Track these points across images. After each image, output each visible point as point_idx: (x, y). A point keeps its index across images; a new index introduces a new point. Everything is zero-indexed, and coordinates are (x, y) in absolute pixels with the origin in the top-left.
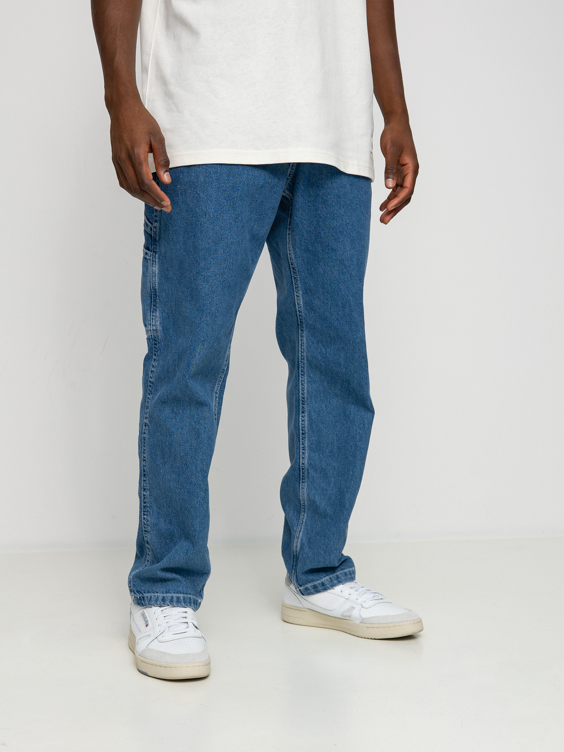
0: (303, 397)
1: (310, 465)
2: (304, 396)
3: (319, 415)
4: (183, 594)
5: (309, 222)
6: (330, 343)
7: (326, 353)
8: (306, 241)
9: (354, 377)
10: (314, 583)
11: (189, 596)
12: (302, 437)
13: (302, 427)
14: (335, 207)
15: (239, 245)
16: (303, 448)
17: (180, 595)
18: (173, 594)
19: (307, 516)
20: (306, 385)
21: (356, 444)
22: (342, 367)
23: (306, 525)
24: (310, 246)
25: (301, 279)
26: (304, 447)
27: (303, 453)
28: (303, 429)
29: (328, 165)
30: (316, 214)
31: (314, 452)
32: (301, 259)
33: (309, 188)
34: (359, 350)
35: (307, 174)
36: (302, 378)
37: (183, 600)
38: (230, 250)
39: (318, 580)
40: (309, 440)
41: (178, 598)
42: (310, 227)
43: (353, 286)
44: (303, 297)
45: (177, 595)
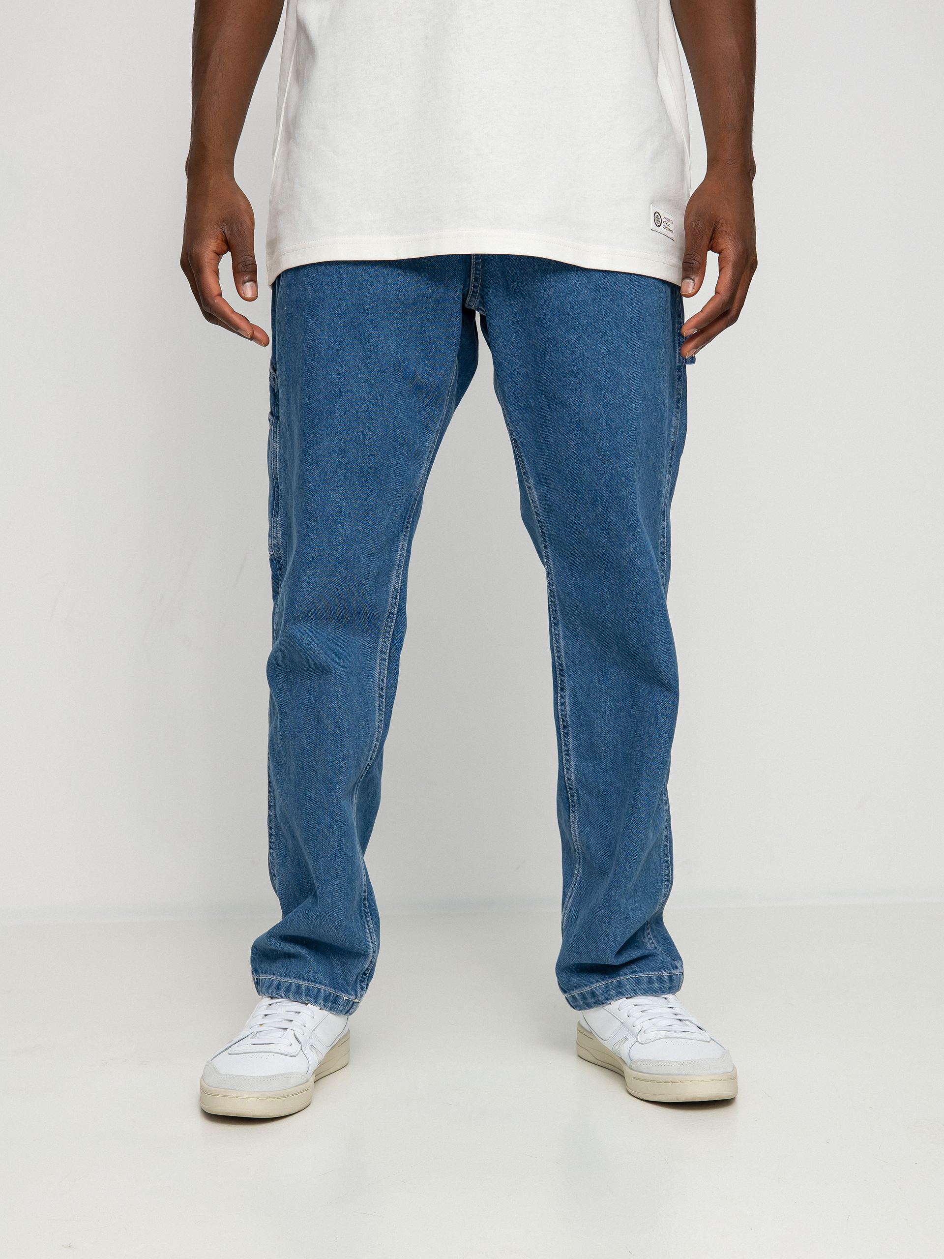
0: (559, 663)
1: (579, 781)
2: (562, 661)
3: (589, 695)
4: (308, 981)
5: (523, 359)
6: (587, 567)
7: (583, 585)
8: (523, 391)
9: (629, 628)
10: (581, 990)
11: (318, 986)
12: (564, 733)
13: (561, 715)
14: (556, 330)
15: (376, 402)
16: (566, 752)
17: (301, 982)
18: (294, 980)
19: (583, 872)
20: (562, 643)
21: (642, 752)
22: (608, 611)
23: (580, 887)
24: (532, 401)
25: (529, 459)
26: (568, 751)
27: (568, 760)
28: (564, 718)
29: (533, 258)
30: (530, 344)
31: (586, 760)
32: (521, 423)
33: (510, 300)
34: (629, 580)
35: (498, 278)
36: (555, 629)
37: (306, 991)
38: (357, 412)
39: (586, 985)
40: (575, 739)
41: (299, 987)
42: (526, 367)
43: (604, 468)
44: (537, 490)
45: (299, 982)
